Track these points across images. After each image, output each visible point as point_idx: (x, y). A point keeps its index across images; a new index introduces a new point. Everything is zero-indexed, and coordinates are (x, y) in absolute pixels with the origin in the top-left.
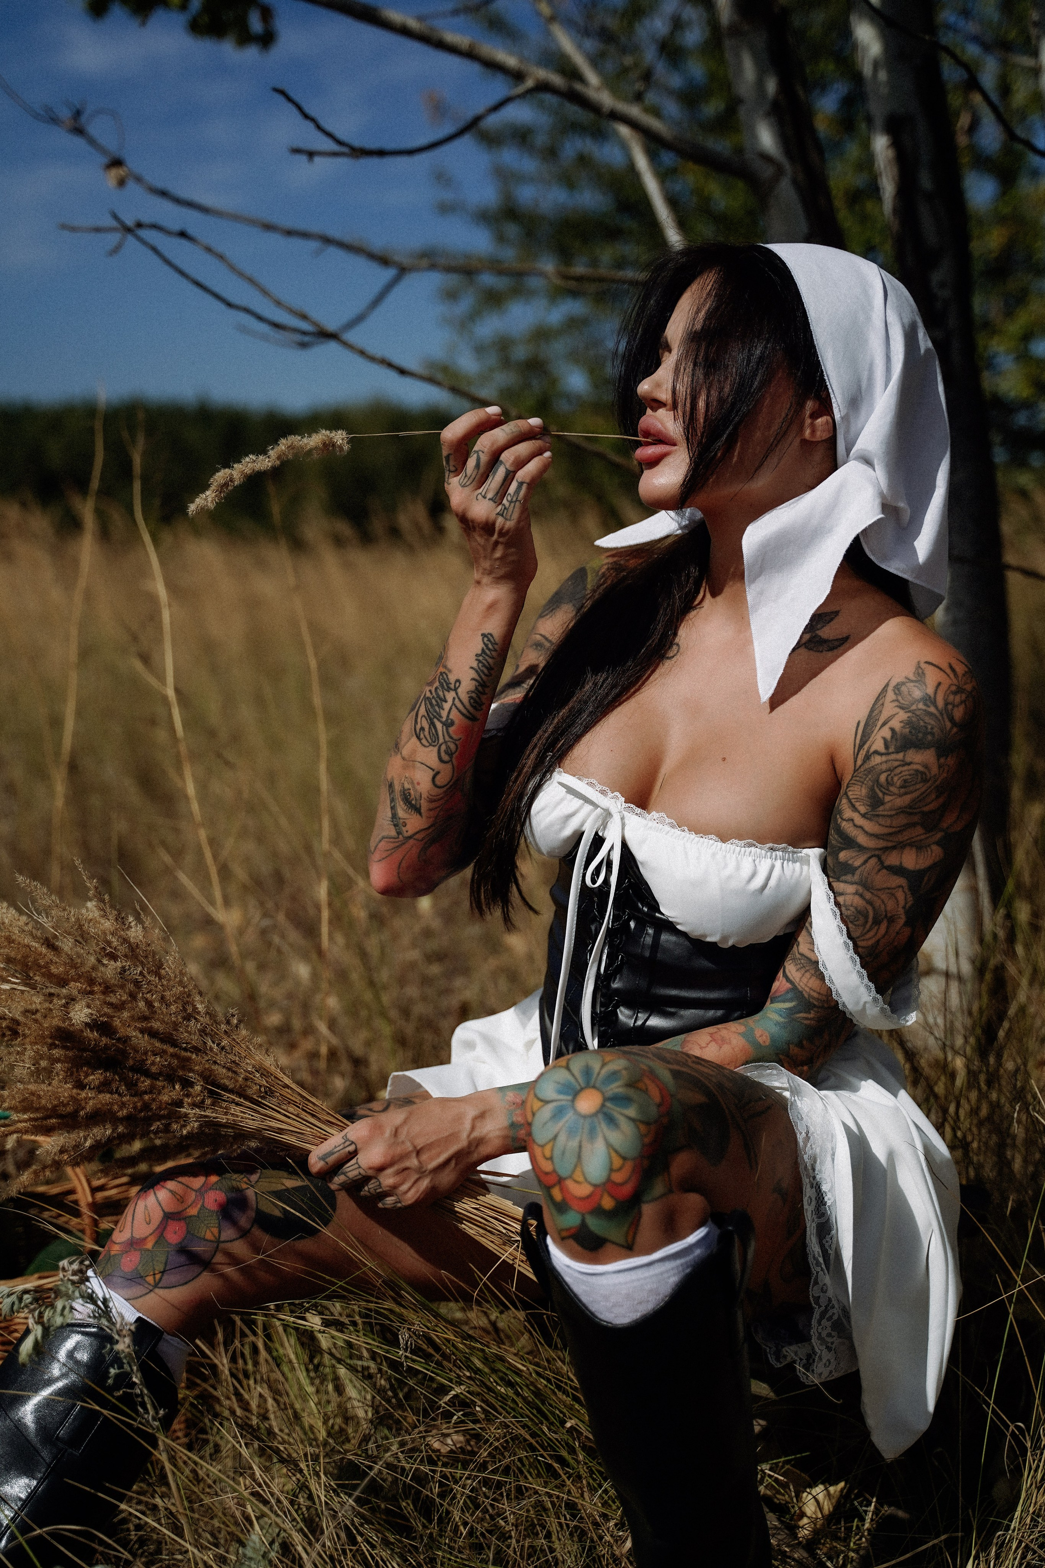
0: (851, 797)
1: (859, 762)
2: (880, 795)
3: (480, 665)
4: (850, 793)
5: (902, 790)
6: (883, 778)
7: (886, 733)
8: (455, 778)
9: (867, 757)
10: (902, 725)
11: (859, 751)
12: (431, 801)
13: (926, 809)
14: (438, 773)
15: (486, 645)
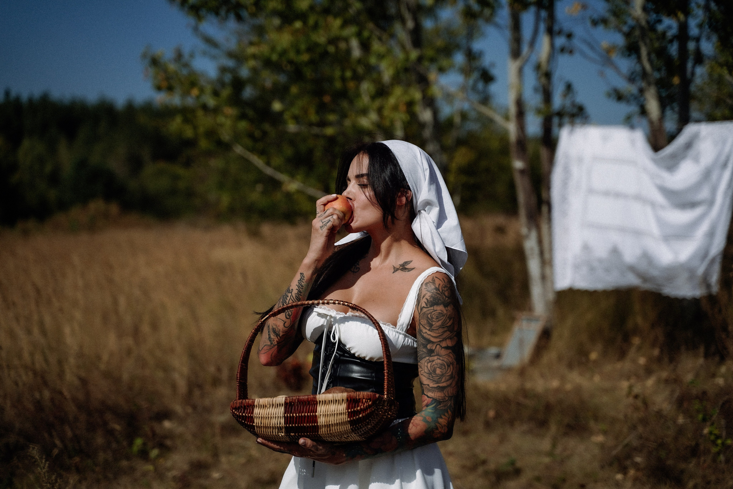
0: (422, 324)
1: (420, 311)
2: (431, 322)
3: (299, 284)
4: (421, 323)
5: (437, 320)
6: (429, 316)
7: (424, 300)
8: (291, 324)
9: (421, 309)
10: (430, 297)
11: (418, 307)
12: (283, 332)
13: (448, 325)
14: (286, 322)
15: (301, 277)
